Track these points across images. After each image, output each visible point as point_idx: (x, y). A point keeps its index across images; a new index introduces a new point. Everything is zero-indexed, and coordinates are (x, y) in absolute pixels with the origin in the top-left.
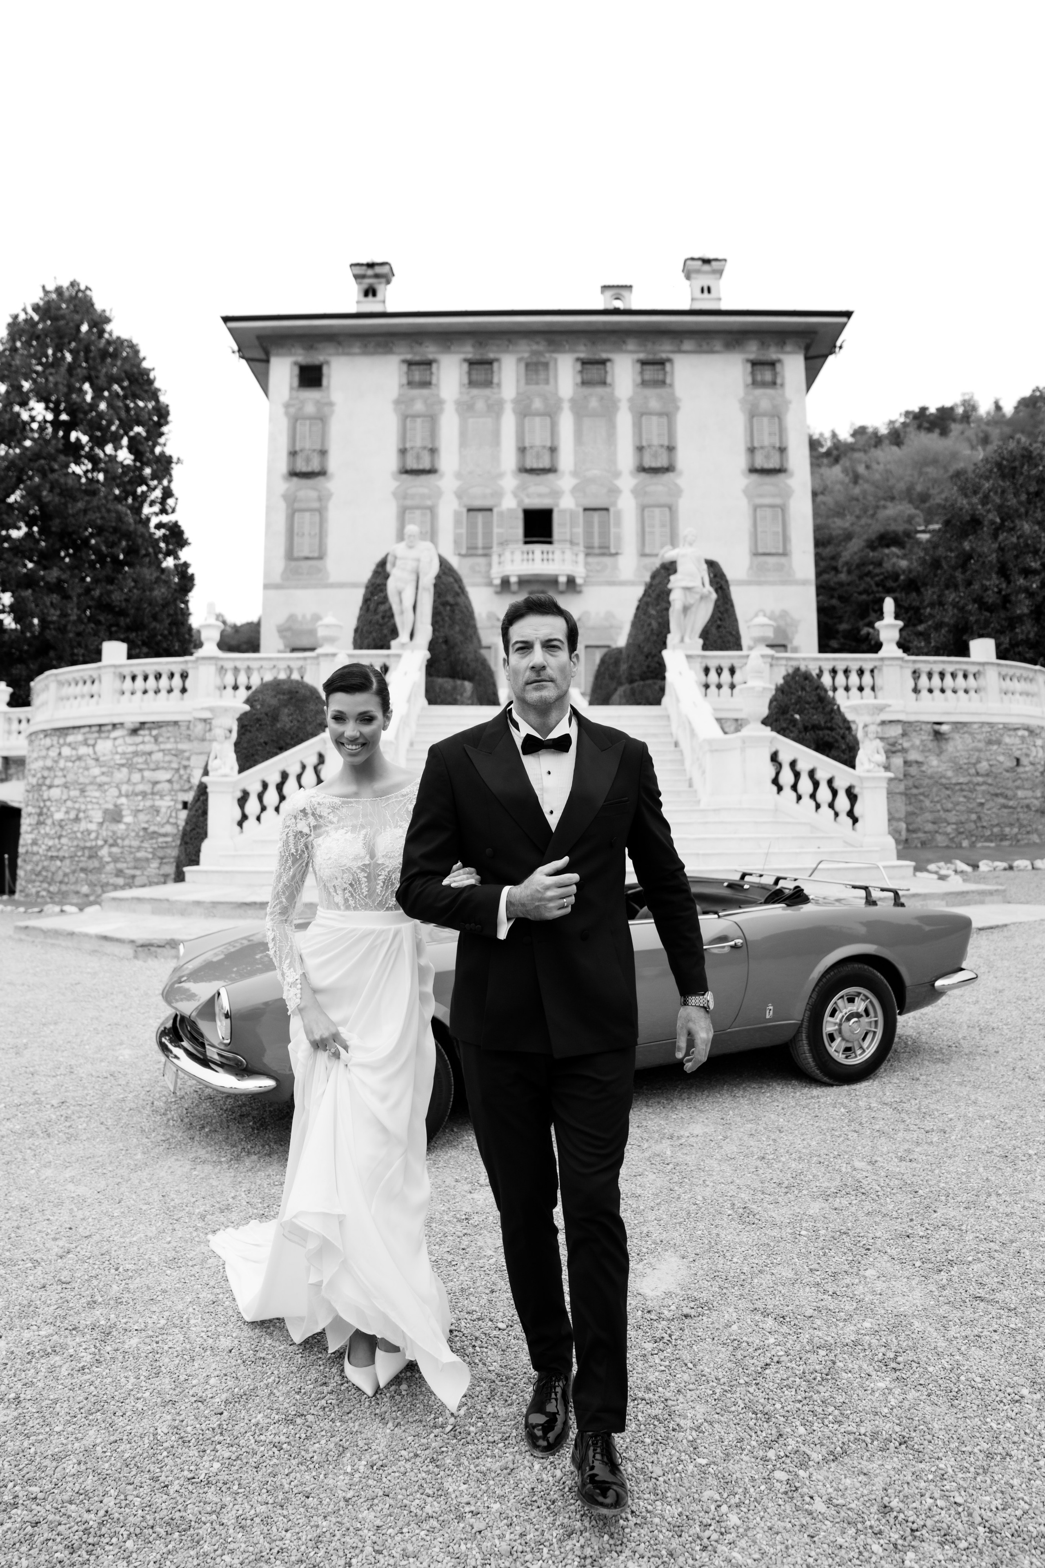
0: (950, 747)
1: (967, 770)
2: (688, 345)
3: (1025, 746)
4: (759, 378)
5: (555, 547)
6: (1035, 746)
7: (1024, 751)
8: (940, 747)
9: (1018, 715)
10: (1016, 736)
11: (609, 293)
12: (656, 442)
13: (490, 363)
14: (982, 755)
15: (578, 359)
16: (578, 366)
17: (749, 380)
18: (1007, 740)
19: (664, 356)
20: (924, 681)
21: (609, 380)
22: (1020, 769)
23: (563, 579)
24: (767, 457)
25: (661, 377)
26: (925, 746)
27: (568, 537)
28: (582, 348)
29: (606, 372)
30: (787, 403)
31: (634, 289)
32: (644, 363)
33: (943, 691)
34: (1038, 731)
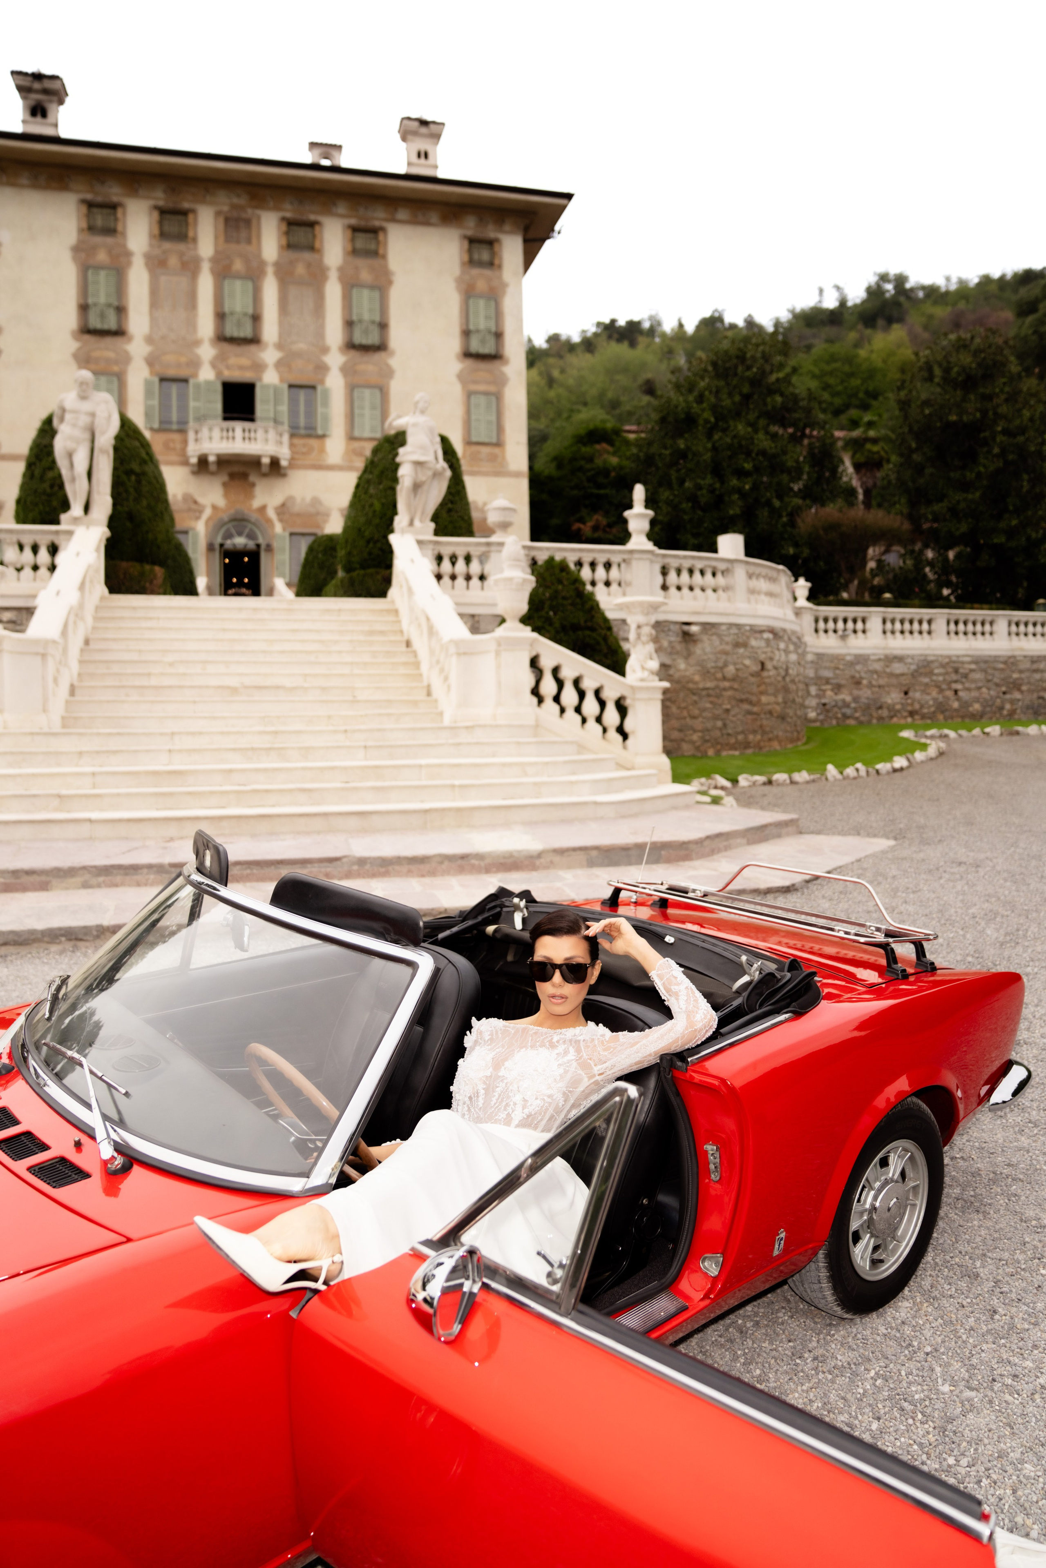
0: (698, 650)
1: (714, 674)
2: (402, 214)
3: (769, 649)
4: (476, 256)
5: (258, 424)
6: (778, 649)
7: (769, 654)
8: (688, 650)
9: (764, 617)
10: (762, 638)
11: (317, 151)
12: (366, 316)
13: (184, 213)
14: (729, 659)
15: (283, 219)
16: (284, 227)
17: (466, 258)
18: (753, 643)
19: (377, 223)
20: (672, 577)
21: (317, 245)
22: (765, 674)
23: (266, 461)
24: (483, 342)
25: (373, 247)
26: (673, 648)
27: (272, 415)
28: (288, 206)
29: (314, 236)
30: (504, 286)
31: (343, 149)
32: (355, 230)
33: (691, 589)
34: (781, 634)
